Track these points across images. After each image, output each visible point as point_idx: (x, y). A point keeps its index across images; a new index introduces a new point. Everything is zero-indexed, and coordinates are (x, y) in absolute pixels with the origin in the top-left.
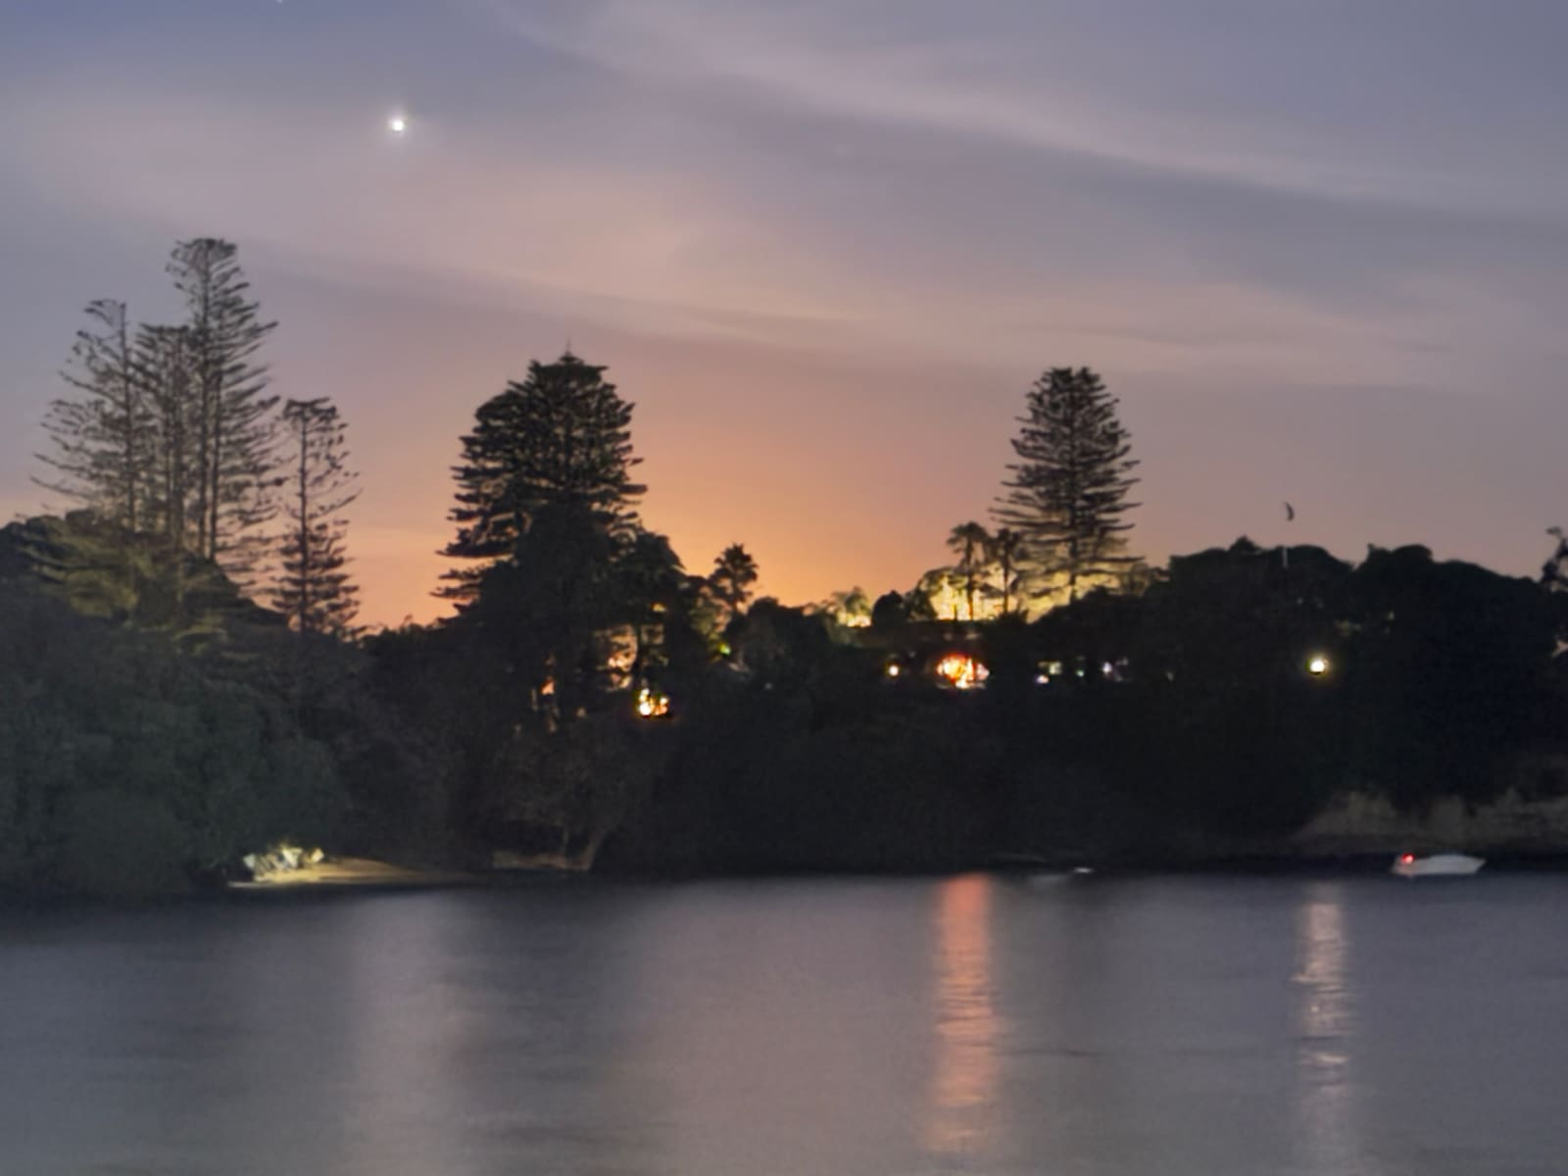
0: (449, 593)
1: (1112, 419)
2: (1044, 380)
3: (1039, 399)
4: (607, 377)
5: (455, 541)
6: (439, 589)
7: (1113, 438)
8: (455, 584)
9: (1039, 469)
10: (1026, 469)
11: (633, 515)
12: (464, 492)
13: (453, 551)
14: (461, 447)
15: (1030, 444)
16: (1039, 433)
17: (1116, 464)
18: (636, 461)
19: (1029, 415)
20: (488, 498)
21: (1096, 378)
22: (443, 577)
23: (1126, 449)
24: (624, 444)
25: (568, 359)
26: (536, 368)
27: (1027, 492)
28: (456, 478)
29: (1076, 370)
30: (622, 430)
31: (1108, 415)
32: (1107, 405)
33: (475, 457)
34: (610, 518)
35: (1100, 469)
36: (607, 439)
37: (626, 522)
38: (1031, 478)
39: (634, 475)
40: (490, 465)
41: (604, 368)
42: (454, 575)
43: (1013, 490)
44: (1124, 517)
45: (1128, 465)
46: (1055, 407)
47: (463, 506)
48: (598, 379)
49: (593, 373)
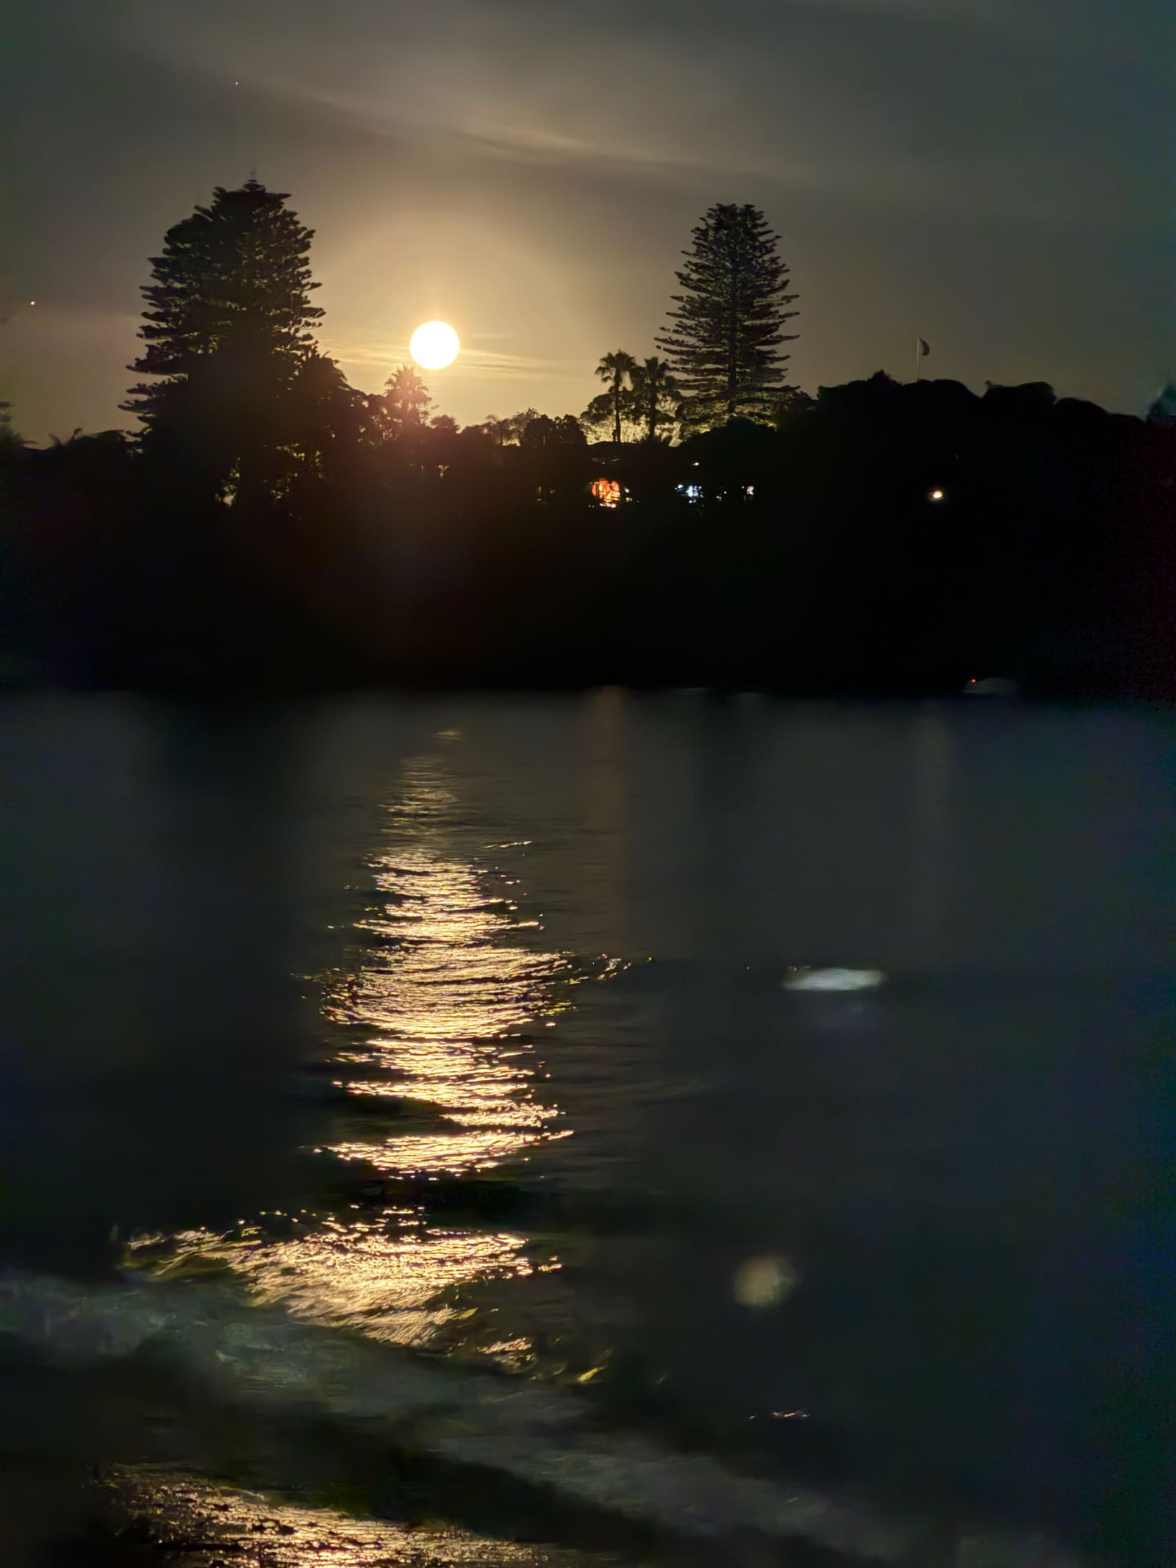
0: (137, 406)
1: (773, 255)
2: (710, 216)
3: (704, 233)
4: (288, 205)
5: (143, 357)
6: (127, 402)
7: (775, 273)
8: (143, 398)
9: (703, 301)
10: (691, 300)
11: (308, 337)
12: (153, 310)
13: (142, 366)
14: (151, 267)
15: (695, 276)
16: (703, 267)
17: (775, 297)
18: (315, 286)
19: (693, 249)
20: (176, 317)
21: (760, 215)
22: (131, 391)
23: (785, 283)
24: (303, 269)
25: (252, 186)
26: (221, 194)
27: (689, 322)
28: (145, 297)
29: (740, 205)
30: (301, 256)
31: (770, 251)
32: (767, 242)
33: (163, 277)
34: (290, 338)
35: (759, 302)
36: (289, 263)
37: (301, 343)
38: (693, 309)
39: (314, 298)
40: (177, 285)
41: (286, 196)
42: (141, 389)
43: (677, 320)
44: (780, 350)
45: (788, 299)
46: (718, 242)
47: (153, 324)
48: (280, 206)
49: (276, 200)
